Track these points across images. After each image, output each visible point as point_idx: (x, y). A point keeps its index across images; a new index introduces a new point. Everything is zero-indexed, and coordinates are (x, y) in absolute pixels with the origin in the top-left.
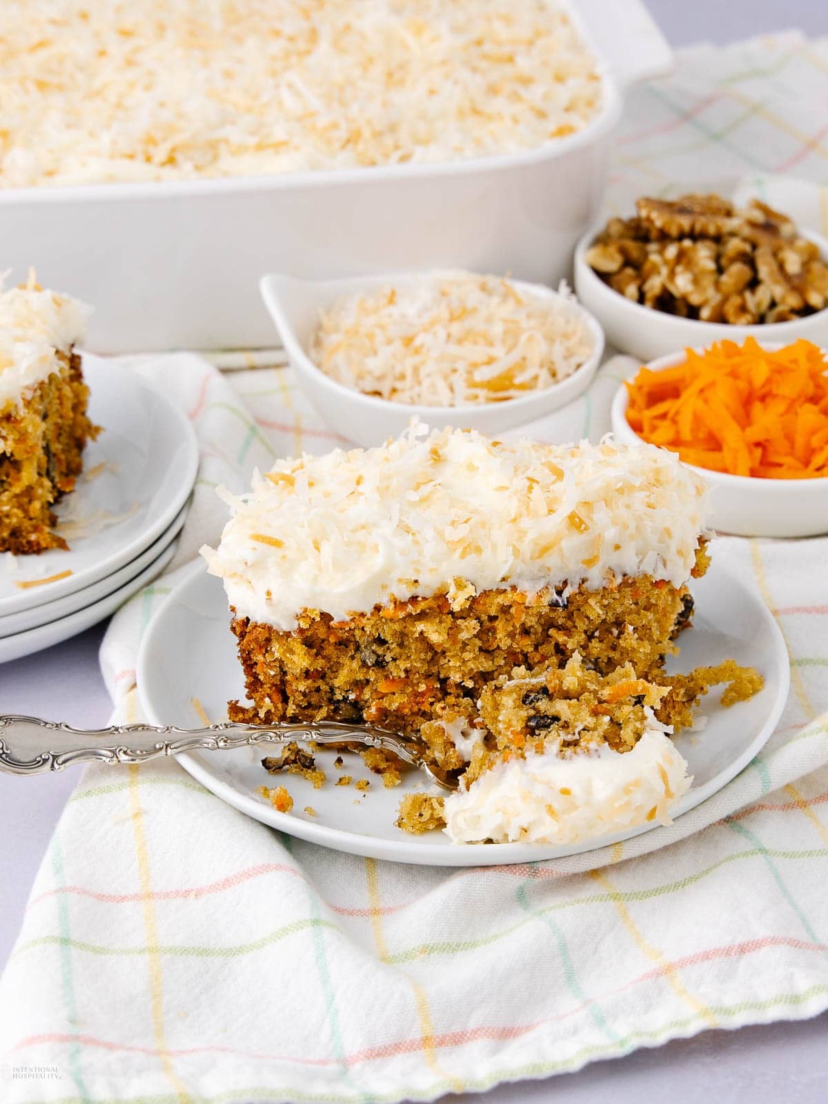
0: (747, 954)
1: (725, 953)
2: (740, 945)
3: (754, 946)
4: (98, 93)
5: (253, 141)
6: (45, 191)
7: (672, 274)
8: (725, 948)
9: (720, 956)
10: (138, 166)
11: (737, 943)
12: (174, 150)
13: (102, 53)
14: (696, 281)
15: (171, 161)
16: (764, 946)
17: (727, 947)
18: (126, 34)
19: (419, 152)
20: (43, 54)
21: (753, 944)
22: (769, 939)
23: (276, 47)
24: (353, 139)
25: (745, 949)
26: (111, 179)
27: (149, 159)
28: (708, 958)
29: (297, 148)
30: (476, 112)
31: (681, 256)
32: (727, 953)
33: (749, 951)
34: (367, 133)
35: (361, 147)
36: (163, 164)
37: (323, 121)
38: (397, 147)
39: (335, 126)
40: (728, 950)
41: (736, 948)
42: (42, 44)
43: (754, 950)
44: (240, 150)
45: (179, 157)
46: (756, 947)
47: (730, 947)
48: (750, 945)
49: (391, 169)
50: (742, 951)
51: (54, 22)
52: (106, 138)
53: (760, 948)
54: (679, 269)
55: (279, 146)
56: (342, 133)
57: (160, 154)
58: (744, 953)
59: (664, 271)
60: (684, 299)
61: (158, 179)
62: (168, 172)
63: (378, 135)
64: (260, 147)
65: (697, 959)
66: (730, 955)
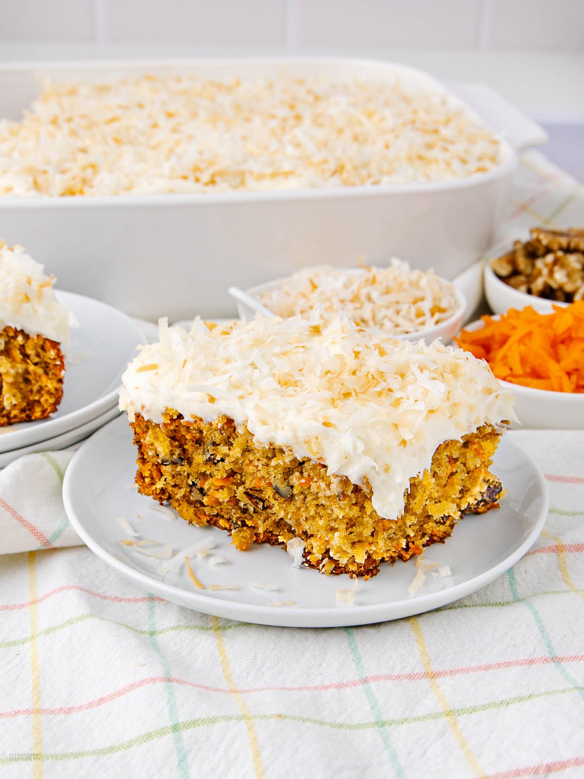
0: (553, 772)
1: (534, 771)
2: (547, 765)
3: (559, 767)
4: (154, 148)
5: (269, 170)
6: (124, 199)
7: (551, 273)
8: (534, 767)
9: (530, 774)
10: (190, 184)
11: (545, 763)
12: (213, 176)
13: (155, 126)
14: (569, 276)
15: (212, 182)
16: (568, 767)
17: (536, 767)
18: (170, 115)
19: (385, 179)
20: (116, 125)
21: (558, 765)
22: (573, 761)
23: (274, 123)
24: (339, 170)
25: (552, 768)
26: (171, 191)
27: (197, 180)
28: (518, 774)
29: (300, 175)
30: (420, 158)
31: (556, 262)
32: (536, 771)
33: (555, 771)
34: (348, 167)
35: (345, 175)
36: (207, 184)
37: (316, 159)
38: (369, 176)
39: (326, 161)
40: (537, 769)
41: (543, 768)
42: (113, 120)
43: (559, 770)
44: (260, 177)
45: (217, 179)
46: (561, 767)
47: (539, 767)
48: (556, 765)
49: (368, 188)
50: (549, 770)
51: (120, 107)
52: (167, 167)
53: (564, 768)
54: (556, 268)
55: (287, 174)
56: (332, 166)
57: (205, 177)
58: (551, 772)
59: (545, 271)
60: (561, 288)
61: (204, 192)
62: (210, 188)
63: (355, 168)
64: (274, 175)
65: (510, 775)
66: (538, 773)
